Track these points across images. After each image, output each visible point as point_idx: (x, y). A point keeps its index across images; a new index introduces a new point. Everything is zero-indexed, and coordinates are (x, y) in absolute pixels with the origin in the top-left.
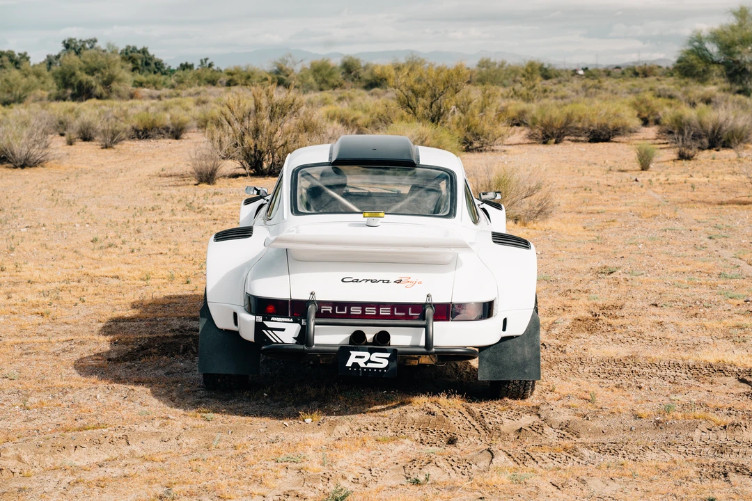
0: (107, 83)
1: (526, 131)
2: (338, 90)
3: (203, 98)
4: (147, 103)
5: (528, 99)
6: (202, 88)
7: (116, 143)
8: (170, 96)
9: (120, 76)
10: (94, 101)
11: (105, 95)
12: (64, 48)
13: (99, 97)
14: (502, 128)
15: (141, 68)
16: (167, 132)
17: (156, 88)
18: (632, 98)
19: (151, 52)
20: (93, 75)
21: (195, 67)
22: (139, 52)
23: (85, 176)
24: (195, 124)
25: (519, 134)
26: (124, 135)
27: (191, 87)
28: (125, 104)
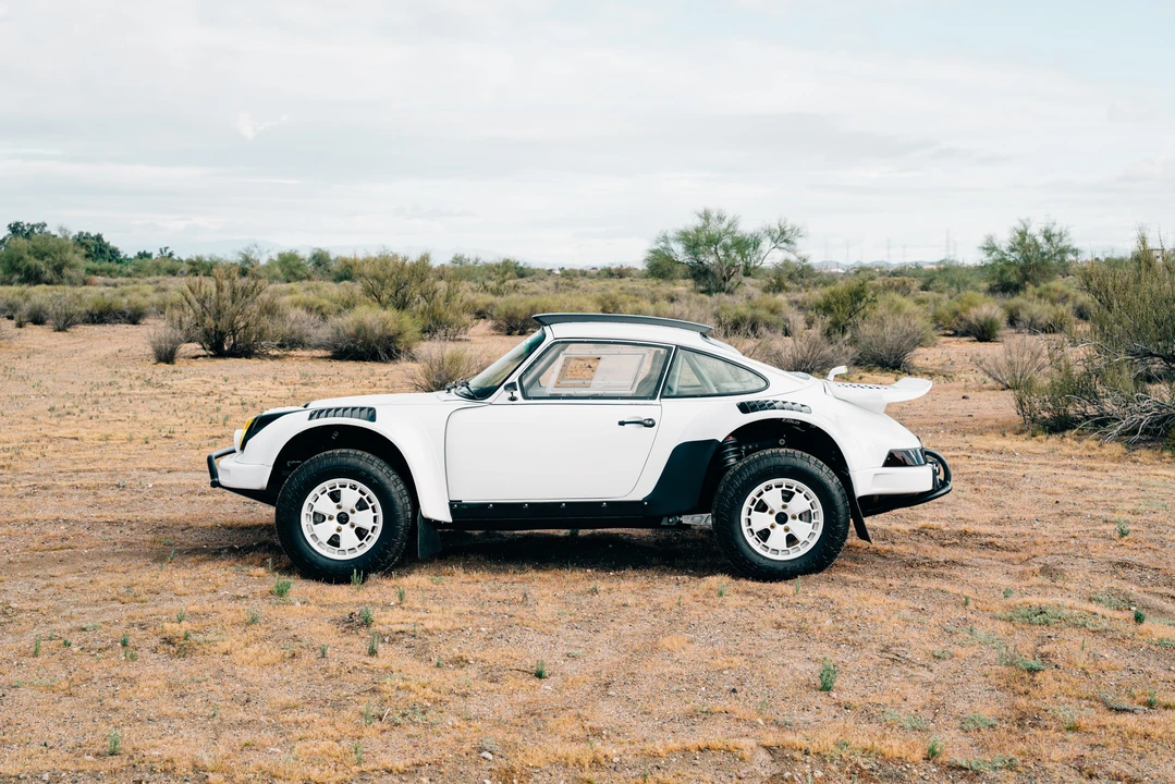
0: (58, 269)
1: (490, 323)
2: (305, 282)
3: (162, 285)
4: (102, 289)
5: (497, 292)
6: (160, 277)
7: (69, 326)
8: (127, 284)
9: (73, 261)
10: (43, 286)
11: (55, 281)
12: (10, 232)
13: (48, 283)
14: (467, 318)
15: (95, 255)
16: (124, 317)
17: (111, 277)
18: (599, 295)
19: (106, 239)
20: (43, 259)
21: (154, 257)
22: (93, 238)
23: (37, 356)
24: (154, 309)
25: (483, 326)
26: (78, 319)
27: (149, 275)
28: (80, 290)
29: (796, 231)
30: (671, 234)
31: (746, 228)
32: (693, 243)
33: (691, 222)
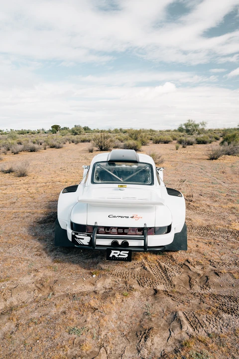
29: (206, 123)
30: (182, 124)
31: (196, 123)
32: (186, 125)
33: (186, 122)
